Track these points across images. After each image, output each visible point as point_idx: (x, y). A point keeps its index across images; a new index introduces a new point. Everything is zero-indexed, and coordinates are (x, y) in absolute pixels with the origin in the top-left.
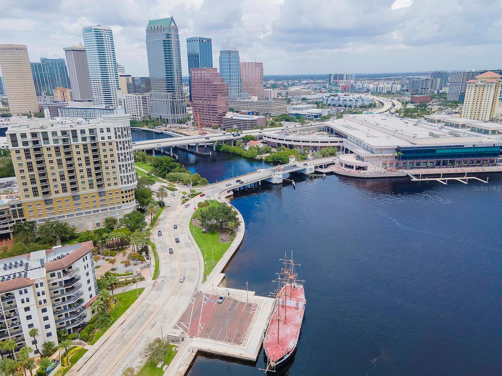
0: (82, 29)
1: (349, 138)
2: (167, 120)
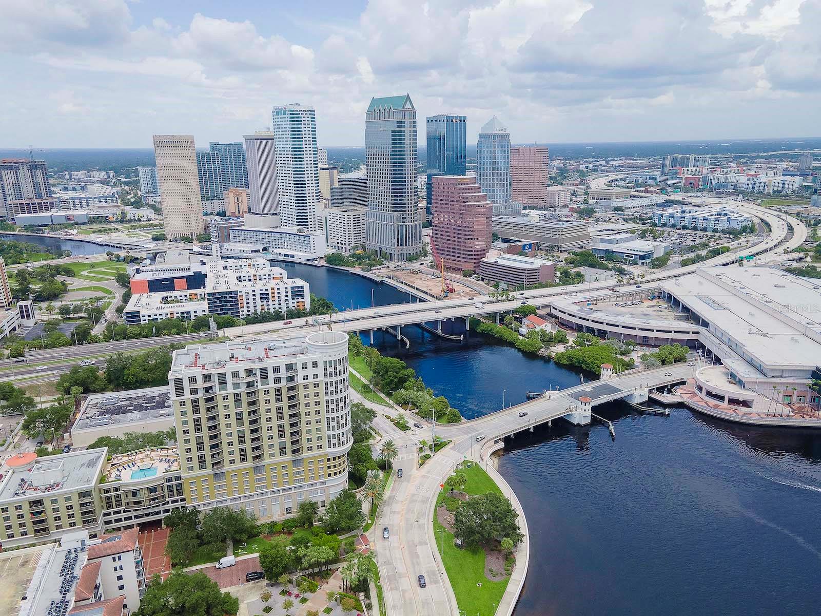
0: (272, 109)
1: (711, 328)
2: (391, 254)
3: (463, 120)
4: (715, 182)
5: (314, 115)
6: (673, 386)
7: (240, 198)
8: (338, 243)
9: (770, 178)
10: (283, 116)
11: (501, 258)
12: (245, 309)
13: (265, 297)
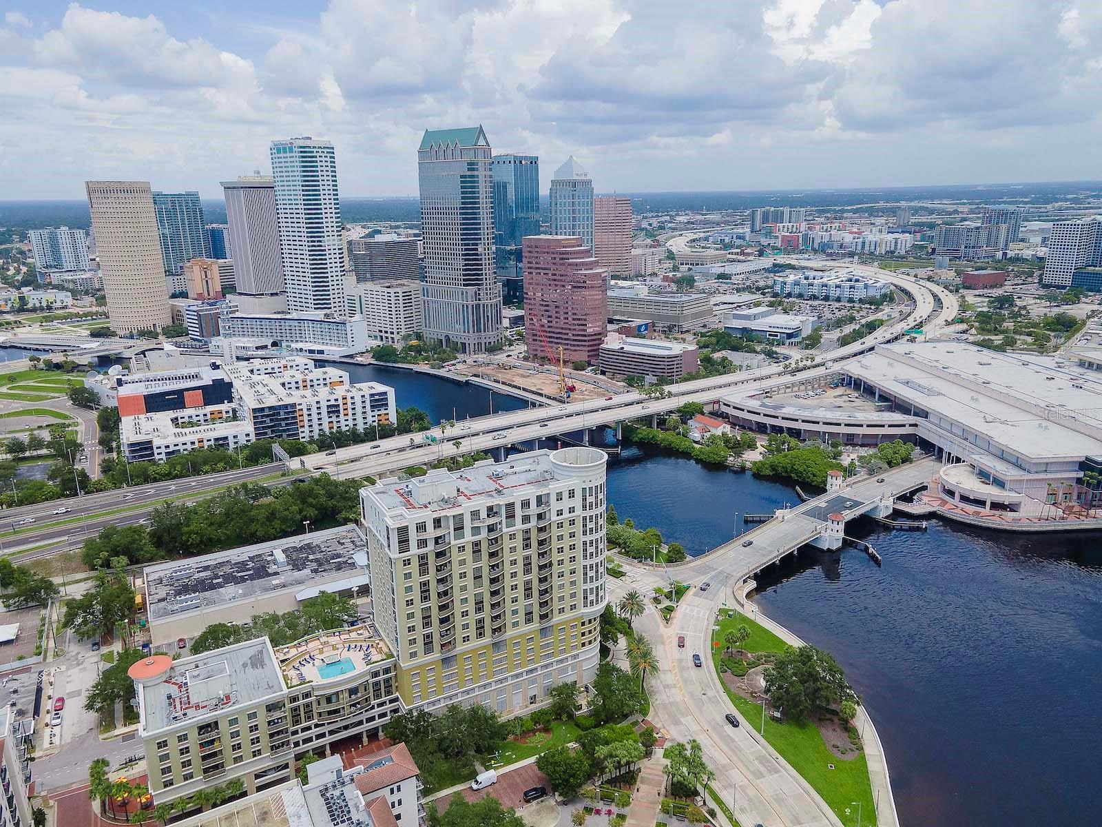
0: (270, 145)
2: (463, 344)
3: (534, 161)
4: (817, 241)
5: (333, 153)
6: (914, 493)
7: (209, 273)
8: (380, 331)
9: (877, 235)
10: (288, 155)
11: (625, 343)
12: (307, 429)
13: (333, 410)
